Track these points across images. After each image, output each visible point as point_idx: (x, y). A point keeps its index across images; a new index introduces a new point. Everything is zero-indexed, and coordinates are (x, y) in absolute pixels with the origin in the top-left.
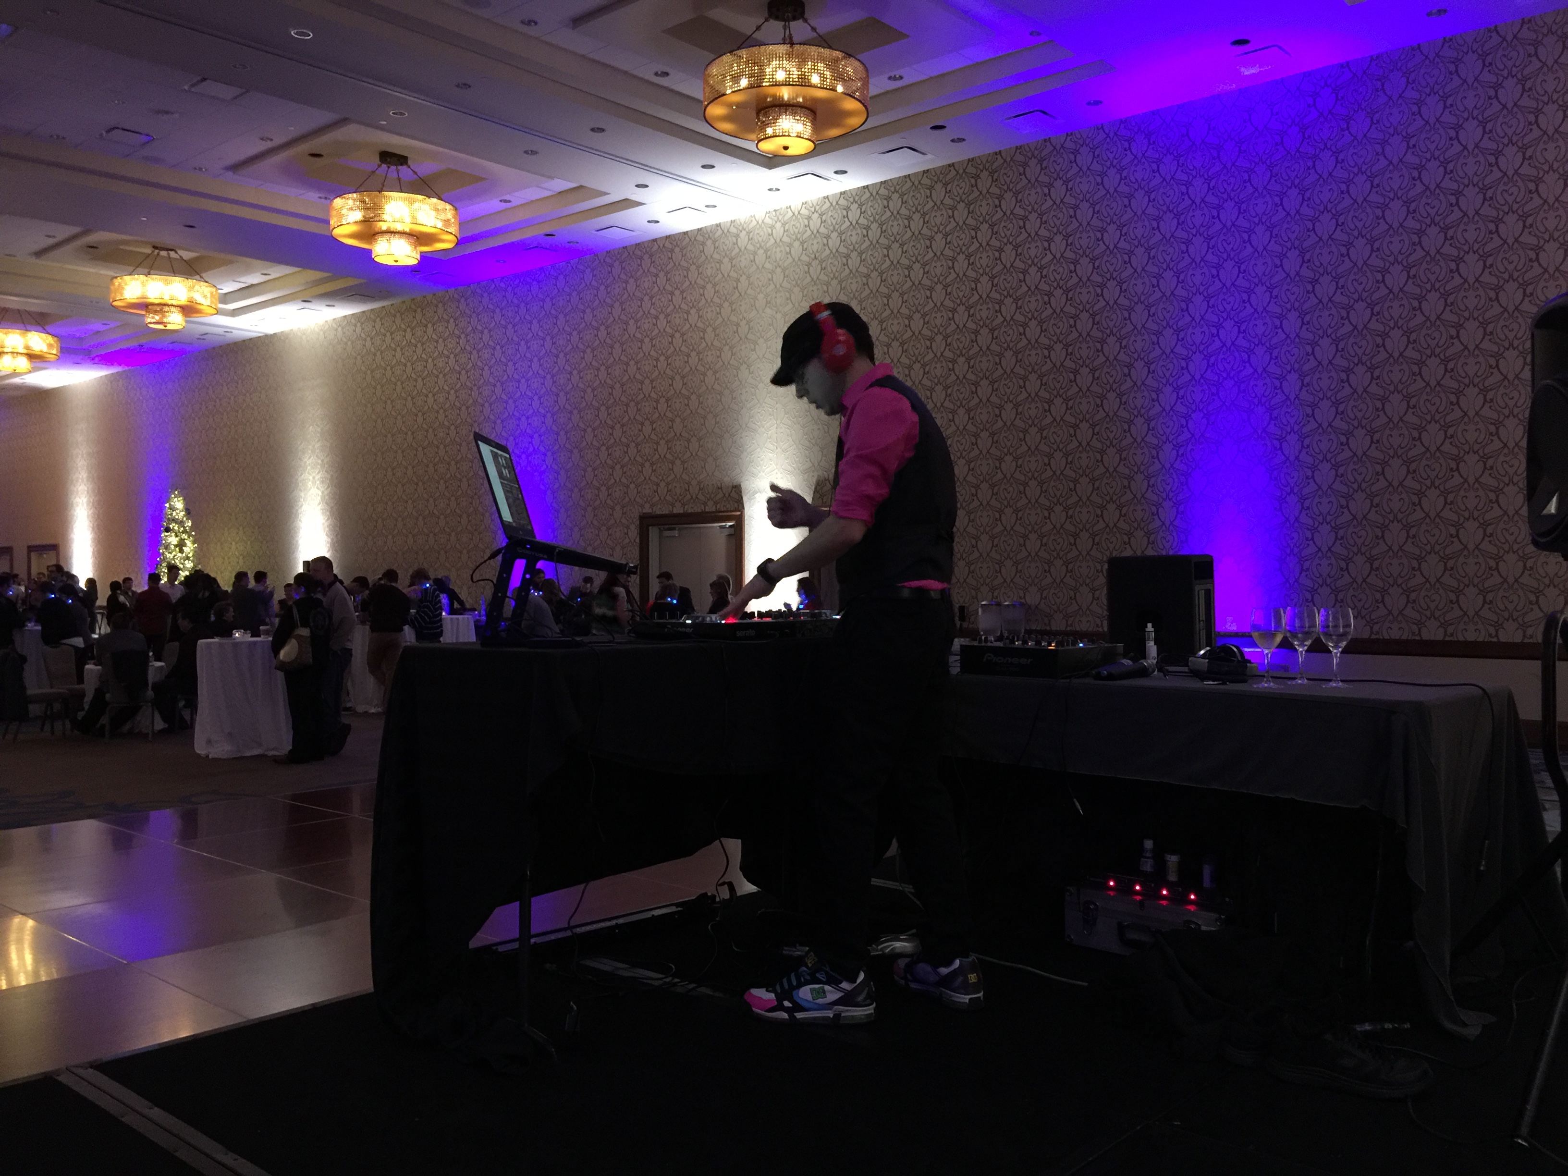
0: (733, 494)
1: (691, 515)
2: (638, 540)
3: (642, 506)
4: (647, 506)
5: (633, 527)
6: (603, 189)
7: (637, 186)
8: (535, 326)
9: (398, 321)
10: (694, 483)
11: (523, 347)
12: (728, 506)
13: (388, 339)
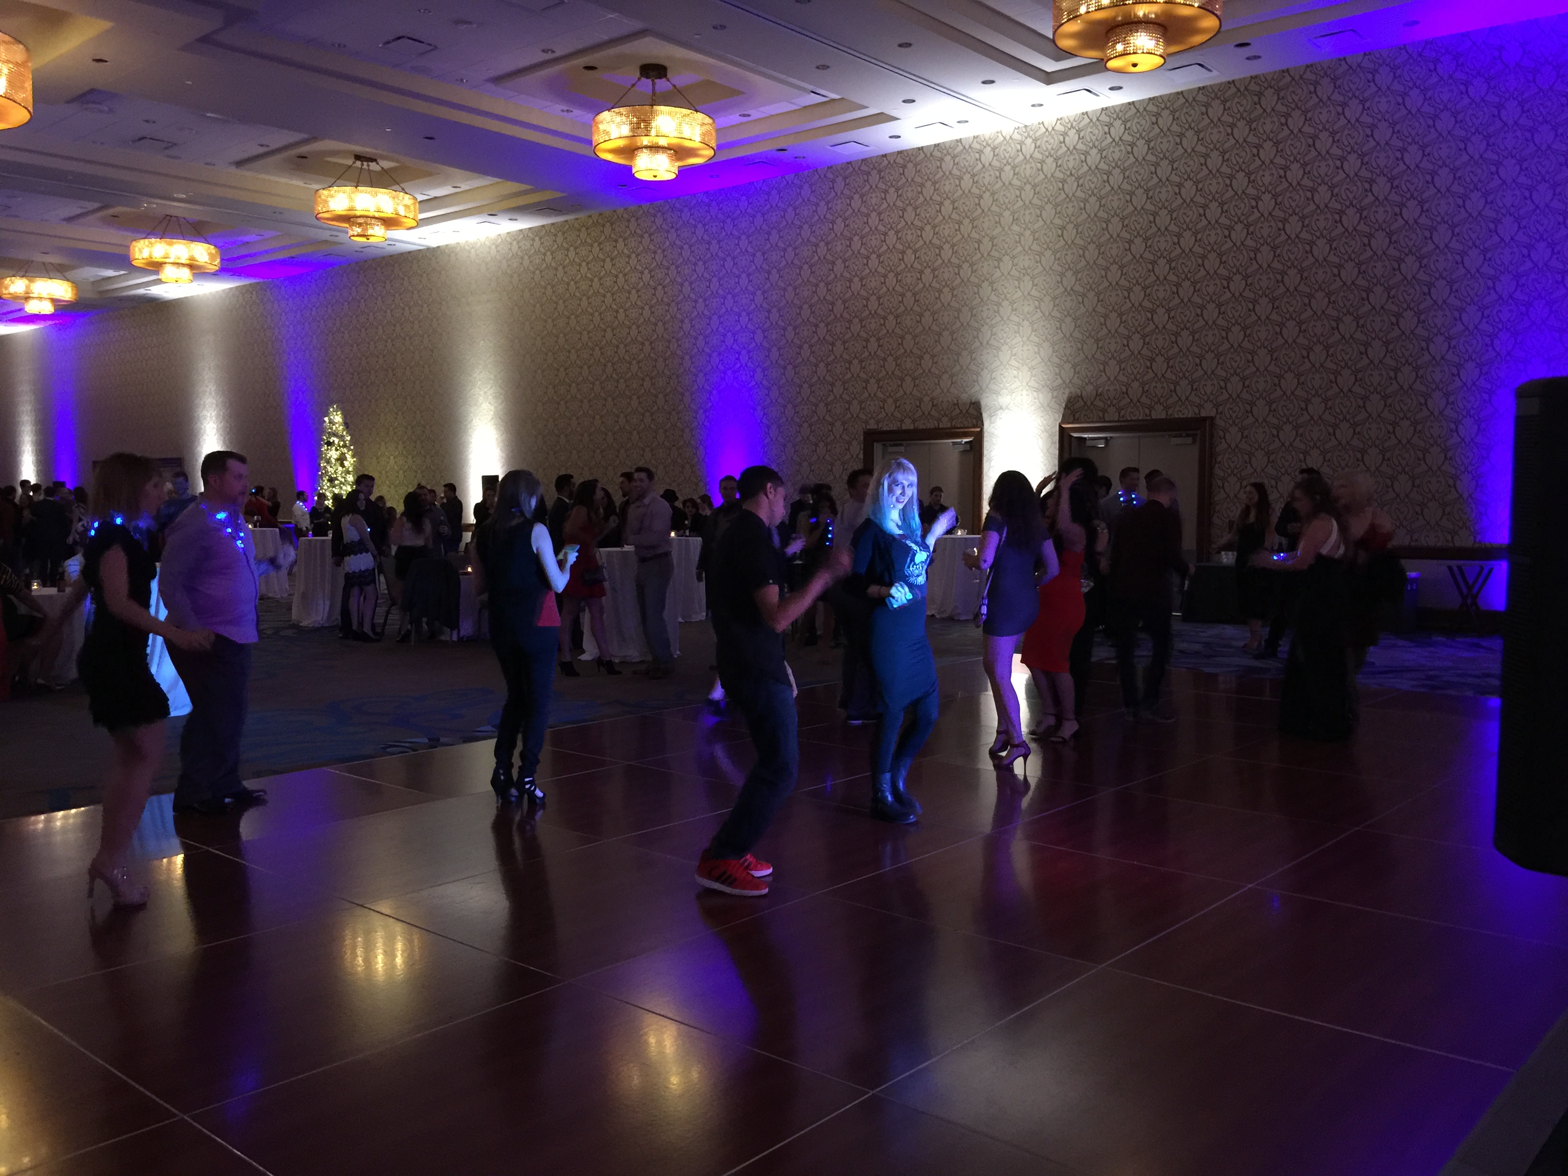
0: (972, 411)
1: (924, 431)
2: (861, 456)
3: (866, 422)
4: (872, 422)
5: (855, 443)
6: (866, 104)
7: (904, 101)
8: (744, 243)
9: (583, 234)
10: (927, 399)
11: (729, 263)
12: (966, 422)
13: (572, 254)
